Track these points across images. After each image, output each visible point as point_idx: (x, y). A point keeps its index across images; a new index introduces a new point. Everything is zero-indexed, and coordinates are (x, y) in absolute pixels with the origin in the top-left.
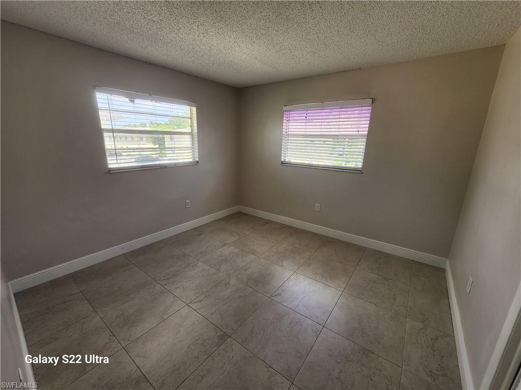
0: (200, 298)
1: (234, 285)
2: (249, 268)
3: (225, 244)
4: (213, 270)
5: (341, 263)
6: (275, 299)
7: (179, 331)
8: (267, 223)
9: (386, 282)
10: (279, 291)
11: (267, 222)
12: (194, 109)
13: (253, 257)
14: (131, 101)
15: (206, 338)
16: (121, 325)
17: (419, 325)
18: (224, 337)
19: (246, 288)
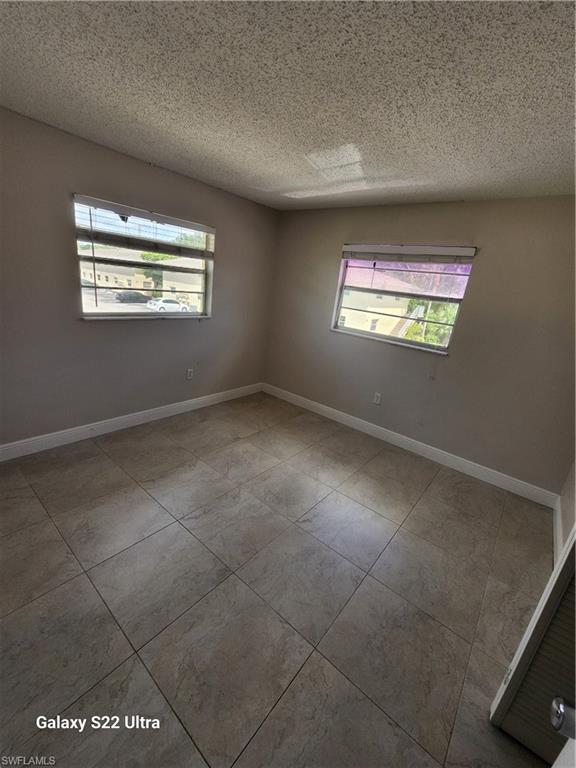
0: (197, 513)
1: (245, 500)
2: (269, 477)
3: (238, 439)
4: (218, 475)
5: (403, 483)
6: (302, 525)
7: (164, 557)
8: (300, 413)
9: (464, 519)
10: (308, 516)
11: (301, 411)
12: (212, 237)
13: (276, 460)
14: (124, 219)
15: (201, 571)
16: (83, 540)
17: (504, 586)
18: (225, 573)
19: (261, 507)
